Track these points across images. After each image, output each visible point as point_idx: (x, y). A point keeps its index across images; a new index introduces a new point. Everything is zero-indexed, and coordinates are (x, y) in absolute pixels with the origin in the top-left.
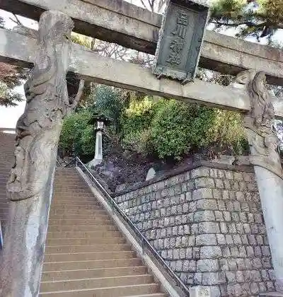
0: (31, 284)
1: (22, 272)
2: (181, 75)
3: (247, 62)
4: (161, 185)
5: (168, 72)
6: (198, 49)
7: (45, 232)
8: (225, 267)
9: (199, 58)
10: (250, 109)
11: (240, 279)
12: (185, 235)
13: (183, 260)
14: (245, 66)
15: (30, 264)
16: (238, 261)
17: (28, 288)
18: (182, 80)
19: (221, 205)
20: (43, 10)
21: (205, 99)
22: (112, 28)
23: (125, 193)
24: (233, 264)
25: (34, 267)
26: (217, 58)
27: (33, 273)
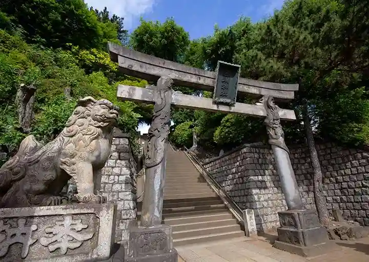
0: (158, 207)
1: (154, 201)
2: (228, 101)
3: (263, 92)
4: (227, 158)
5: (222, 100)
6: (236, 88)
7: (164, 182)
8: (262, 199)
9: (237, 92)
10: (266, 115)
11: (271, 205)
12: (240, 183)
13: (243, 196)
14: (262, 94)
15: (157, 197)
16: (269, 195)
17: (156, 209)
18: (229, 103)
19: (259, 167)
20: (159, 77)
21: (242, 112)
22: (192, 81)
23: (208, 163)
24: (266, 197)
25: (159, 199)
26: (247, 91)
27: (159, 202)
